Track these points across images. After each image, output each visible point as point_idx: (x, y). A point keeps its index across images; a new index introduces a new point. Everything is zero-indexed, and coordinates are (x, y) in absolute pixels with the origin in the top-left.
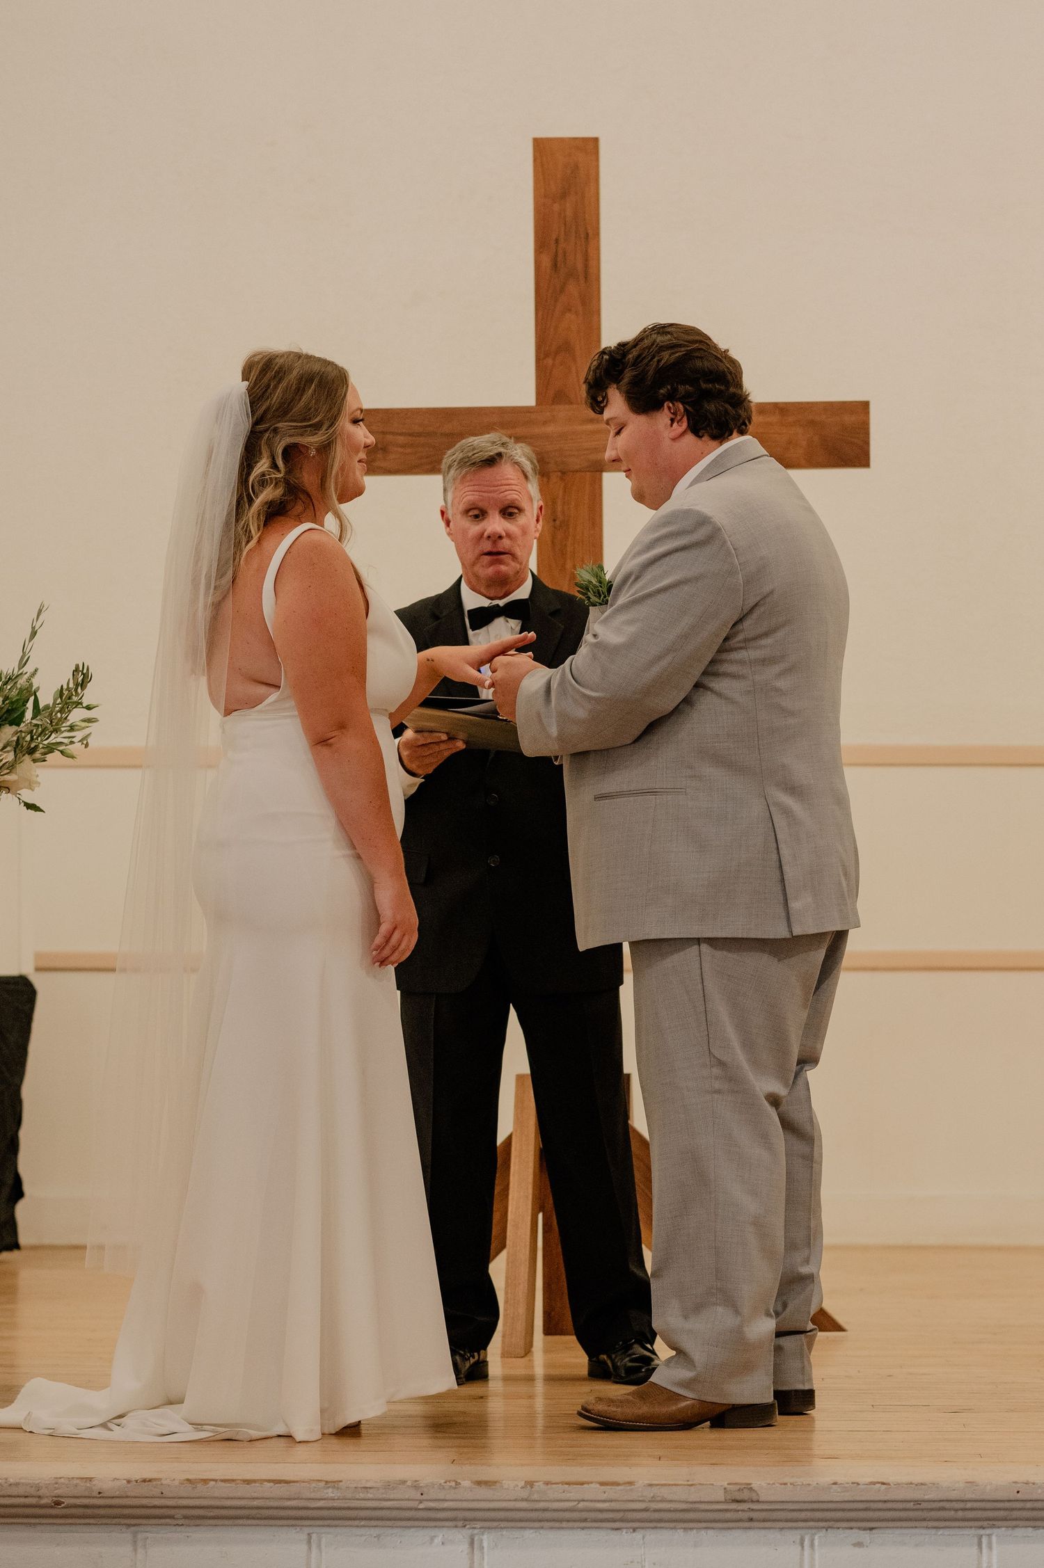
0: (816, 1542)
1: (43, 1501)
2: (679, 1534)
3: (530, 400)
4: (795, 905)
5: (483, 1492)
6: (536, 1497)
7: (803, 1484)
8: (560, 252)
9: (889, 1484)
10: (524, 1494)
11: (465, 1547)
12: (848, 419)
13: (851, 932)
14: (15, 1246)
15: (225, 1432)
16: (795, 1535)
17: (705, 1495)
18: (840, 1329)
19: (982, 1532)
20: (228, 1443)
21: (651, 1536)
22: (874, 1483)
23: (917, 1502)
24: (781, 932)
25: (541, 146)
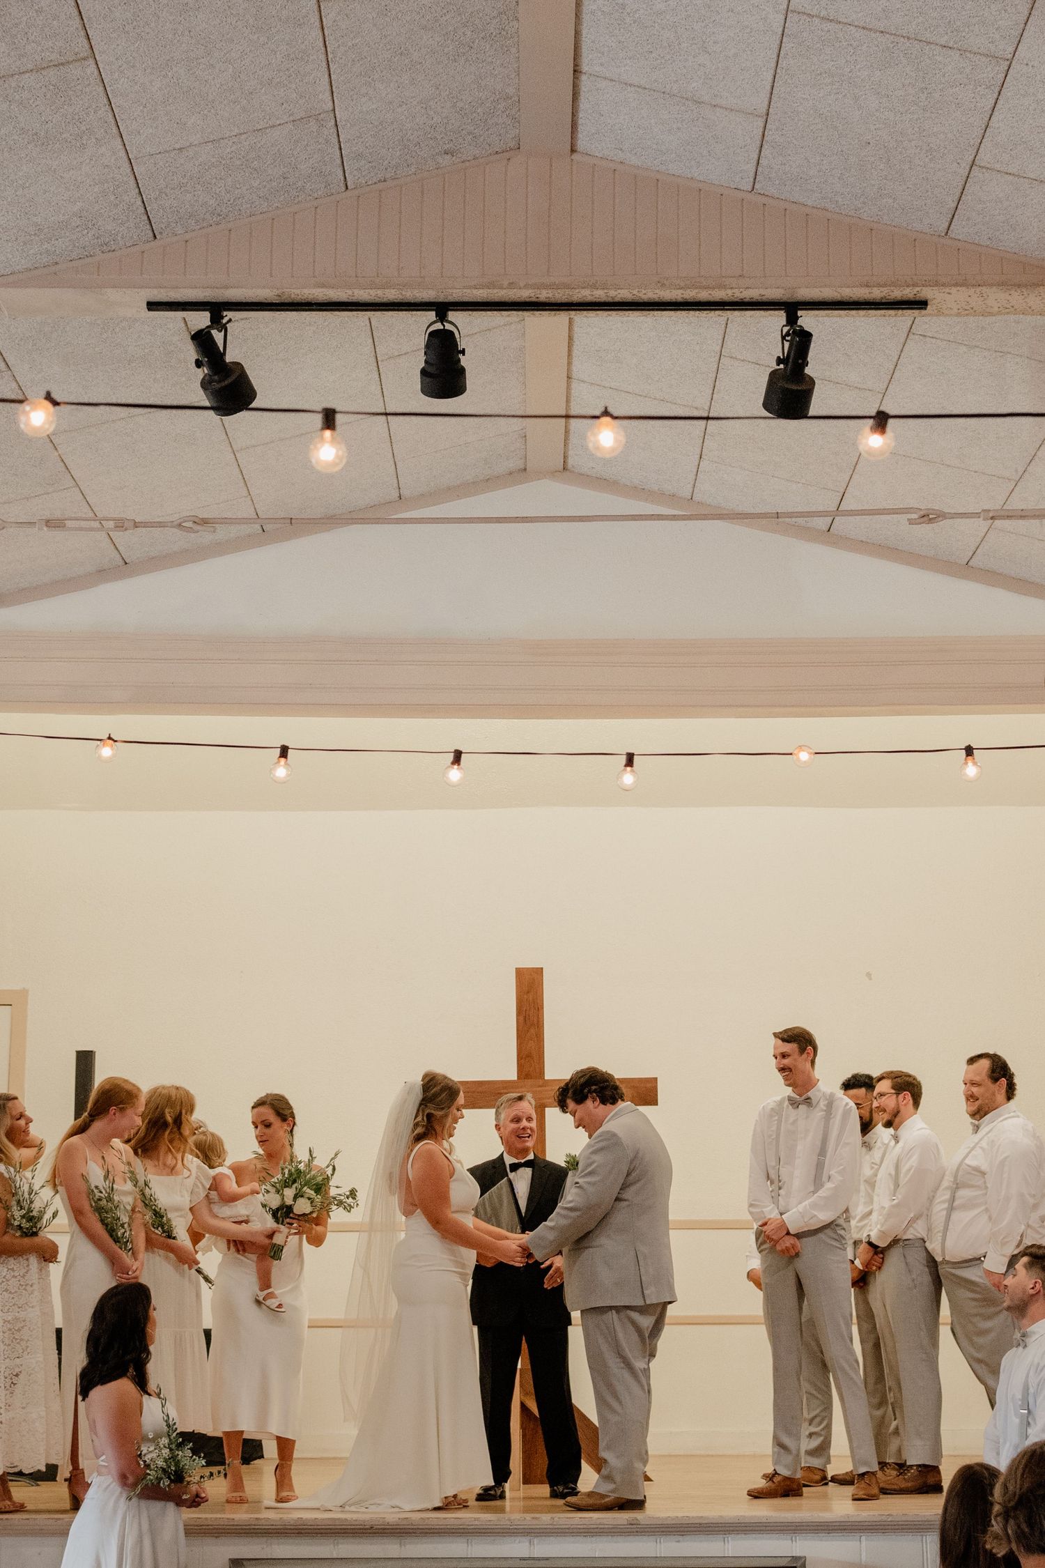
0: (662, 1541)
1: (367, 1527)
2: (610, 1538)
3: (516, 1078)
4: (647, 1292)
5: (535, 1522)
6: (555, 1523)
8: (527, 1015)
10: (551, 1523)
11: (527, 1544)
12: (649, 1085)
16: (653, 1538)
17: (620, 1523)
18: (652, 1481)
19: (725, 1536)
21: (598, 1539)
23: (700, 1524)
24: (641, 1303)
25: (519, 972)
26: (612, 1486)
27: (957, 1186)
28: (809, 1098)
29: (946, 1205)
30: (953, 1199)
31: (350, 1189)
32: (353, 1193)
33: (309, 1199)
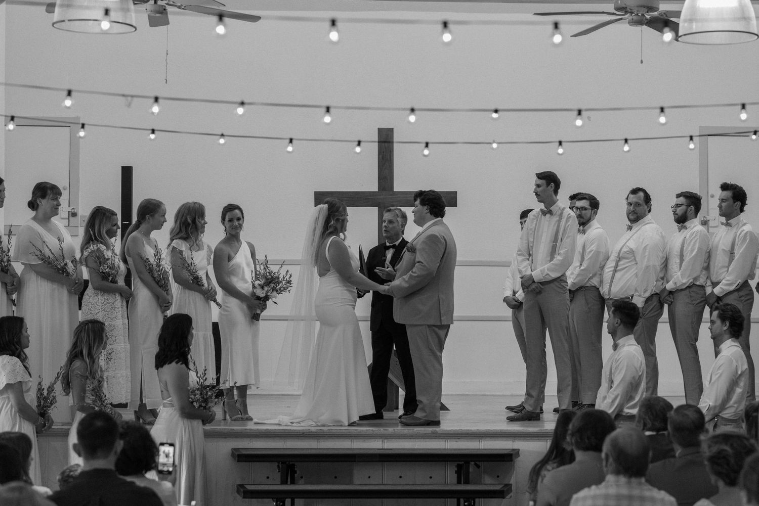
0: (448, 441)
1: (301, 433)
2: (422, 440)
3: (377, 190)
4: (442, 318)
8: (384, 155)
10: (393, 432)
11: (381, 442)
12: (453, 195)
13: (451, 325)
16: (444, 440)
17: (428, 432)
18: (448, 410)
19: (480, 439)
21: (417, 440)
23: (468, 433)
24: (439, 324)
26: (424, 414)
27: (619, 259)
28: (551, 211)
29: (613, 269)
30: (617, 266)
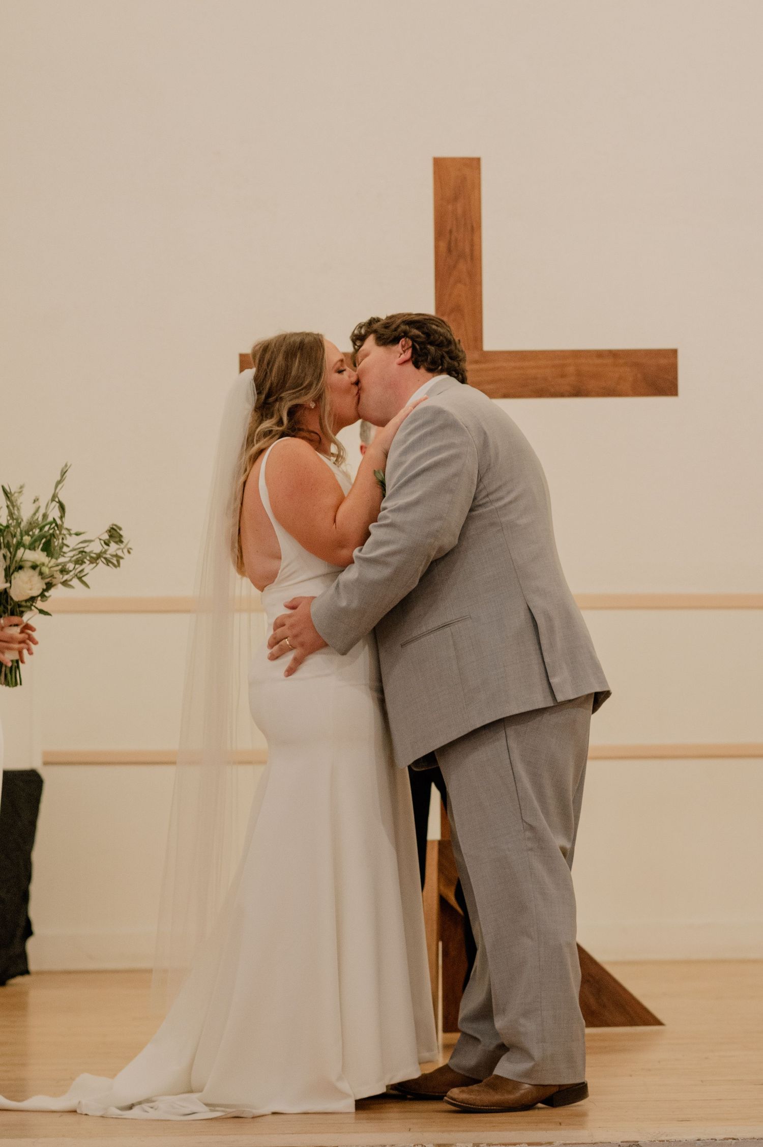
7: (676, 1141)
8: (453, 239)
9: (738, 1139)
12: (663, 361)
14: (26, 972)
15: (233, 1111)
18: (661, 1023)
20: (237, 1119)
22: (728, 1139)
25: (439, 163)
31: (107, 527)
32: (114, 534)
33: (34, 567)
